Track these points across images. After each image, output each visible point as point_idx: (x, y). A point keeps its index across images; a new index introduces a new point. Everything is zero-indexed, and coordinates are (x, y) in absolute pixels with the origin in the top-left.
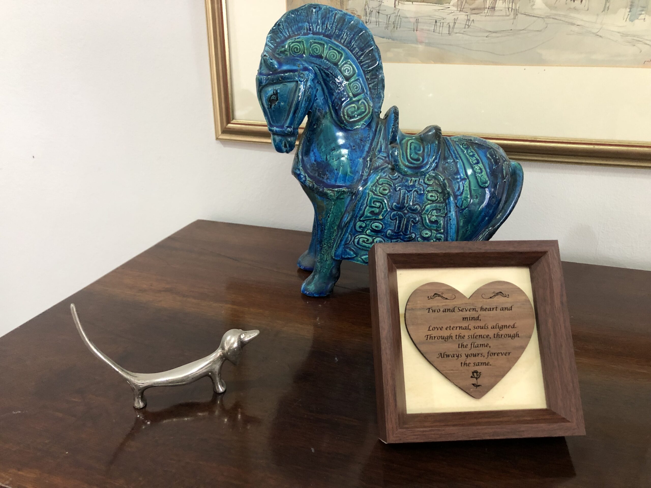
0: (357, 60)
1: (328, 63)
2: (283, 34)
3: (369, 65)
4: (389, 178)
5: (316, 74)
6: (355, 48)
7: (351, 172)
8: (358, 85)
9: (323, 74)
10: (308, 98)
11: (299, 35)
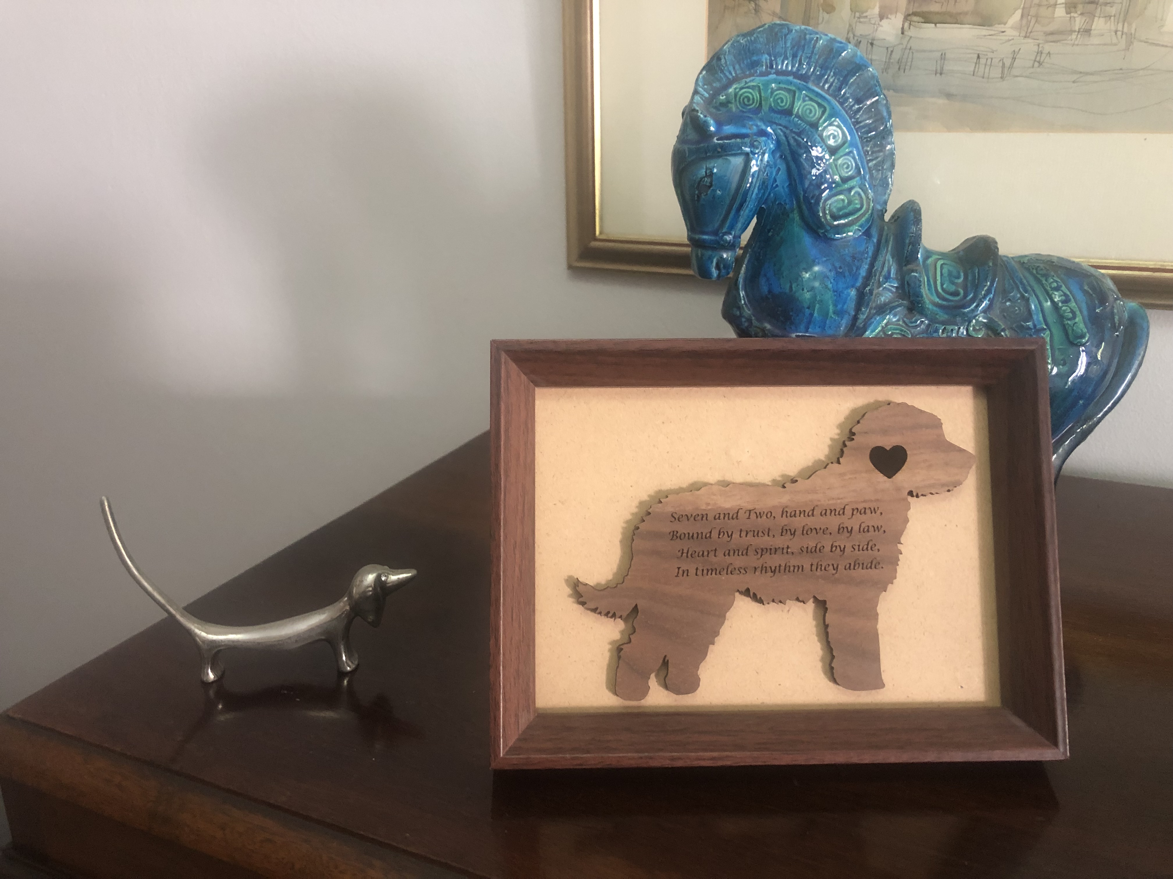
0: (851, 119)
1: (800, 124)
2: (725, 74)
3: (869, 128)
4: (904, 325)
5: (778, 143)
6: (848, 98)
7: (834, 313)
8: (851, 161)
9: (792, 141)
10: (764, 183)
11: (753, 76)
